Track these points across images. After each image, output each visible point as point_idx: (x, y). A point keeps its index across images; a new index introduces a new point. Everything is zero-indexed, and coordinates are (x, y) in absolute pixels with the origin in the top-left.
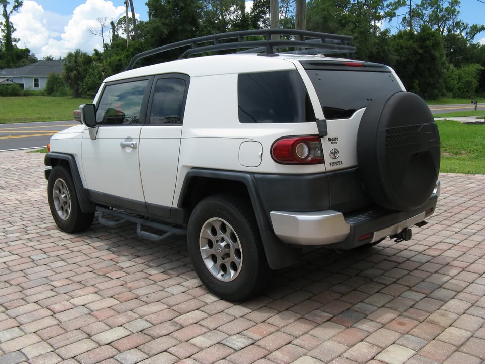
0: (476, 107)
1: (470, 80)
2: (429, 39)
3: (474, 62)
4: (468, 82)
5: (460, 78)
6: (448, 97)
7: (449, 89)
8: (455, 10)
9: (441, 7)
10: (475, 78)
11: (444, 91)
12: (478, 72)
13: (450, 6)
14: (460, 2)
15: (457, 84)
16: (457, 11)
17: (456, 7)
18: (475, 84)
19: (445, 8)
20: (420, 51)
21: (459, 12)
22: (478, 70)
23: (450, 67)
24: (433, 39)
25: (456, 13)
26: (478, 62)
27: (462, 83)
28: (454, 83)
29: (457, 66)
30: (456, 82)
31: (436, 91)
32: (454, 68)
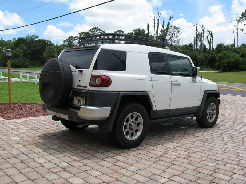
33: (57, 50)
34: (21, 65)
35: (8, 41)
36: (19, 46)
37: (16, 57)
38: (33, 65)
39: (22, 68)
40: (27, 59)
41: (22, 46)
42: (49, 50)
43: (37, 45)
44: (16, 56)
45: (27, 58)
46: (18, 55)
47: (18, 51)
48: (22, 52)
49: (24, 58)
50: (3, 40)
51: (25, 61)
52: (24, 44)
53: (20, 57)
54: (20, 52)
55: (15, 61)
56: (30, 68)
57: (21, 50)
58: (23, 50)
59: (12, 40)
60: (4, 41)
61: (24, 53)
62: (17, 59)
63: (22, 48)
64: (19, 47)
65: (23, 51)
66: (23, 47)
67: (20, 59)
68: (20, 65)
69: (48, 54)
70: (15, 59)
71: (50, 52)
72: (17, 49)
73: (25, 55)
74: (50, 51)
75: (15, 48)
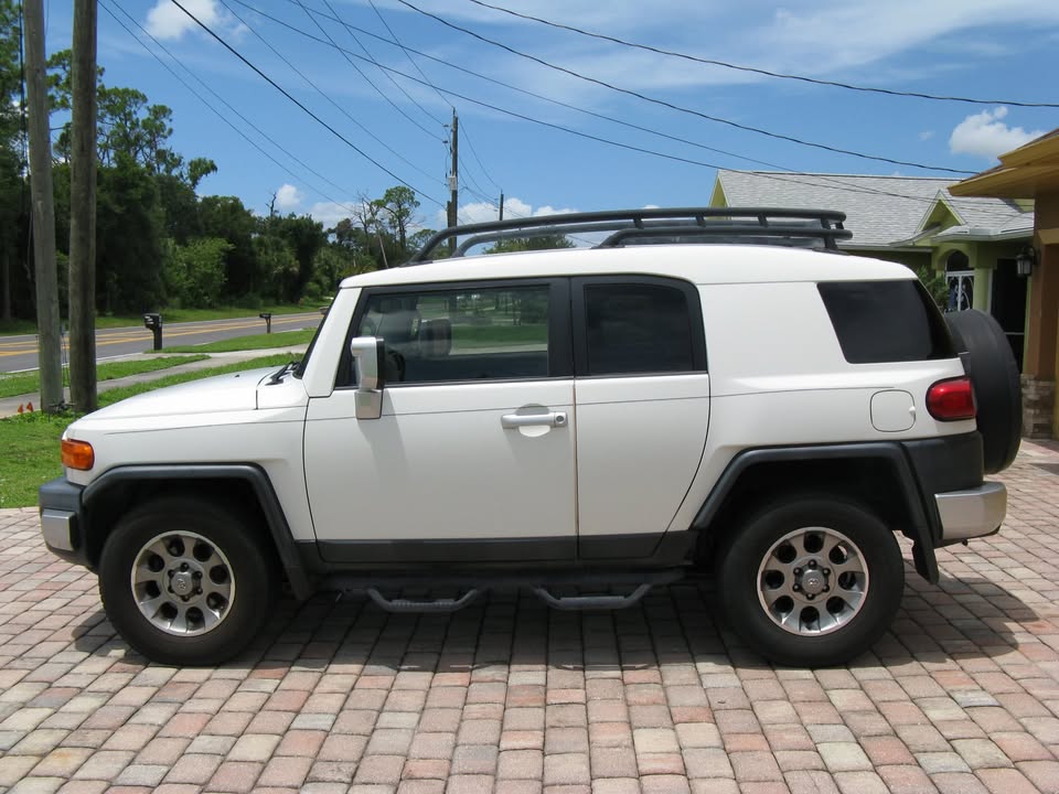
0: (269, 325)
1: (210, 271)
2: (137, 186)
3: (213, 236)
4: (205, 274)
5: (190, 266)
6: (173, 307)
7: (173, 291)
8: (162, 125)
9: (134, 117)
10: (218, 266)
11: (164, 294)
12: (223, 254)
13: (152, 117)
14: (171, 111)
15: (187, 279)
16: (168, 128)
17: (165, 121)
18: (220, 278)
19: (143, 121)
20: (118, 209)
21: (171, 131)
22: (222, 250)
23: (169, 243)
24: (143, 184)
25: (166, 133)
26: (221, 234)
27: (195, 277)
28: (180, 279)
29: (181, 241)
30: (183, 276)
31: (153, 295)
32: (178, 247)
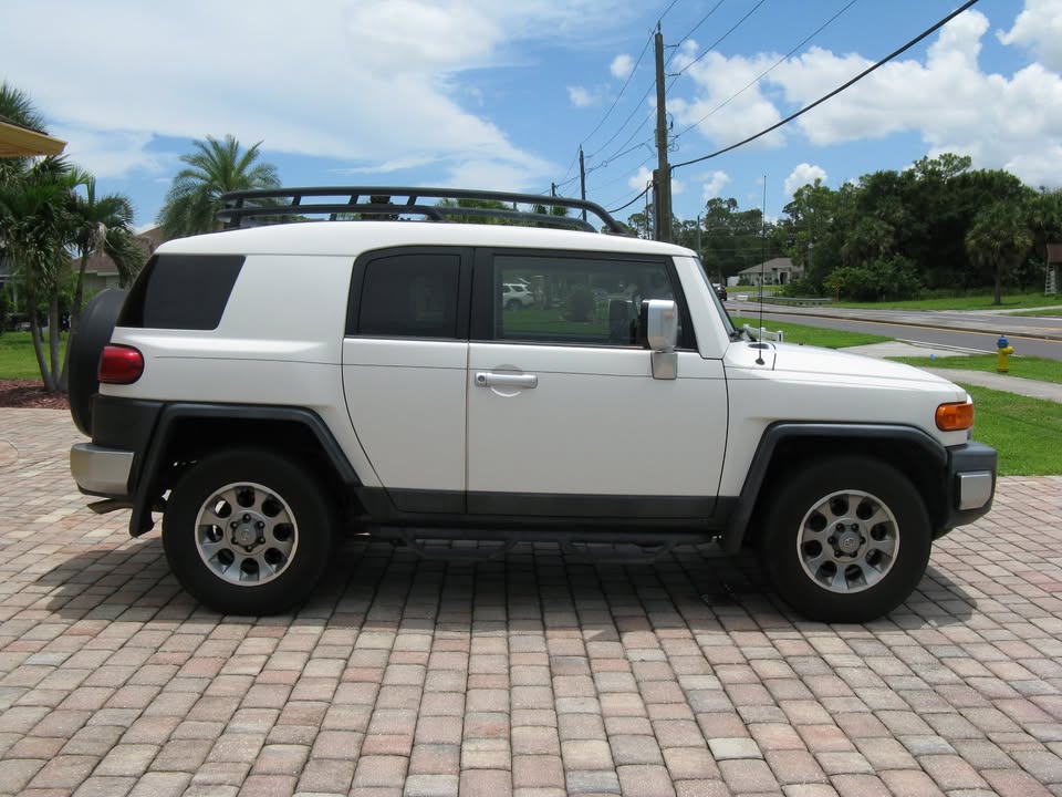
33: (1044, 215)
34: (882, 287)
35: (843, 189)
36: (875, 208)
37: (863, 257)
38: (933, 289)
39: (887, 301)
40: (908, 263)
41: (888, 207)
42: (992, 217)
43: (952, 199)
44: (862, 248)
45: (908, 256)
46: (870, 248)
47: (872, 229)
48: (888, 232)
49: (898, 256)
50: (821, 185)
51: (899, 270)
52: (899, 198)
53: (878, 253)
54: (881, 233)
55: (856, 271)
56: (923, 298)
57: (886, 226)
58: (894, 225)
59: (856, 183)
60: (825, 190)
61: (897, 235)
62: (865, 263)
63: (887, 214)
64: (877, 212)
65: (892, 228)
66: (894, 212)
67: (877, 263)
68: (878, 288)
69: (986, 237)
70: (861, 267)
71: (993, 229)
72: (869, 219)
73: (901, 246)
74: (993, 224)
75: (860, 219)
